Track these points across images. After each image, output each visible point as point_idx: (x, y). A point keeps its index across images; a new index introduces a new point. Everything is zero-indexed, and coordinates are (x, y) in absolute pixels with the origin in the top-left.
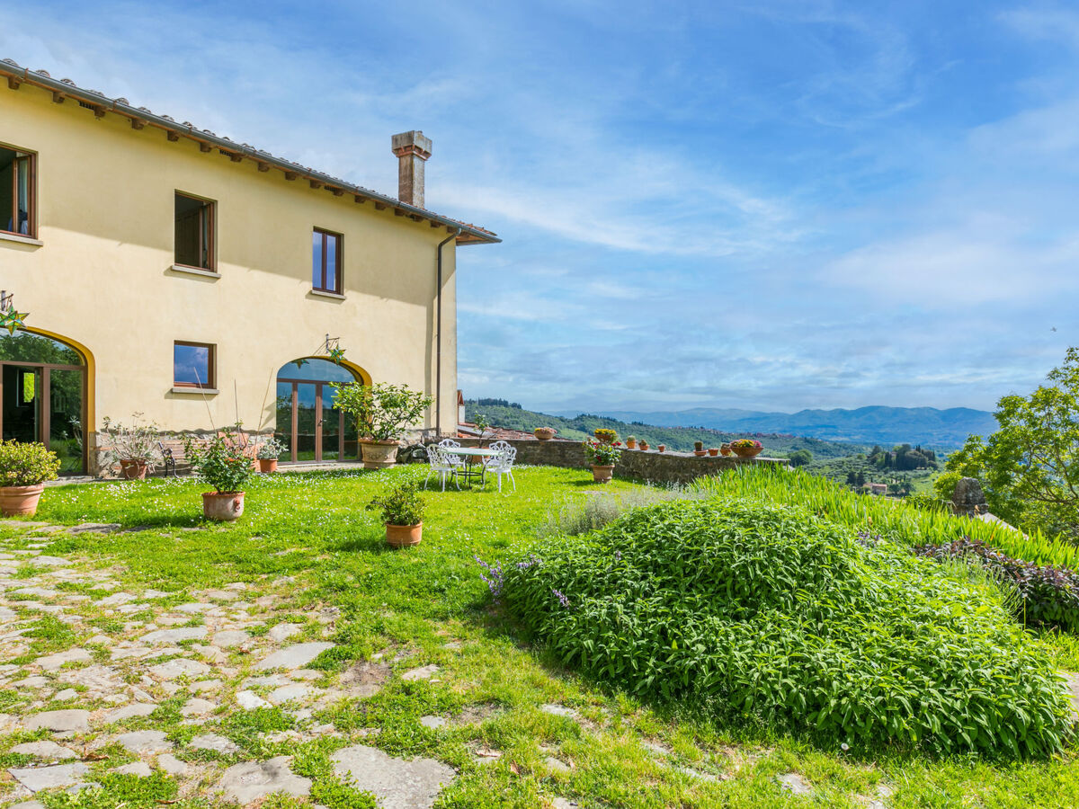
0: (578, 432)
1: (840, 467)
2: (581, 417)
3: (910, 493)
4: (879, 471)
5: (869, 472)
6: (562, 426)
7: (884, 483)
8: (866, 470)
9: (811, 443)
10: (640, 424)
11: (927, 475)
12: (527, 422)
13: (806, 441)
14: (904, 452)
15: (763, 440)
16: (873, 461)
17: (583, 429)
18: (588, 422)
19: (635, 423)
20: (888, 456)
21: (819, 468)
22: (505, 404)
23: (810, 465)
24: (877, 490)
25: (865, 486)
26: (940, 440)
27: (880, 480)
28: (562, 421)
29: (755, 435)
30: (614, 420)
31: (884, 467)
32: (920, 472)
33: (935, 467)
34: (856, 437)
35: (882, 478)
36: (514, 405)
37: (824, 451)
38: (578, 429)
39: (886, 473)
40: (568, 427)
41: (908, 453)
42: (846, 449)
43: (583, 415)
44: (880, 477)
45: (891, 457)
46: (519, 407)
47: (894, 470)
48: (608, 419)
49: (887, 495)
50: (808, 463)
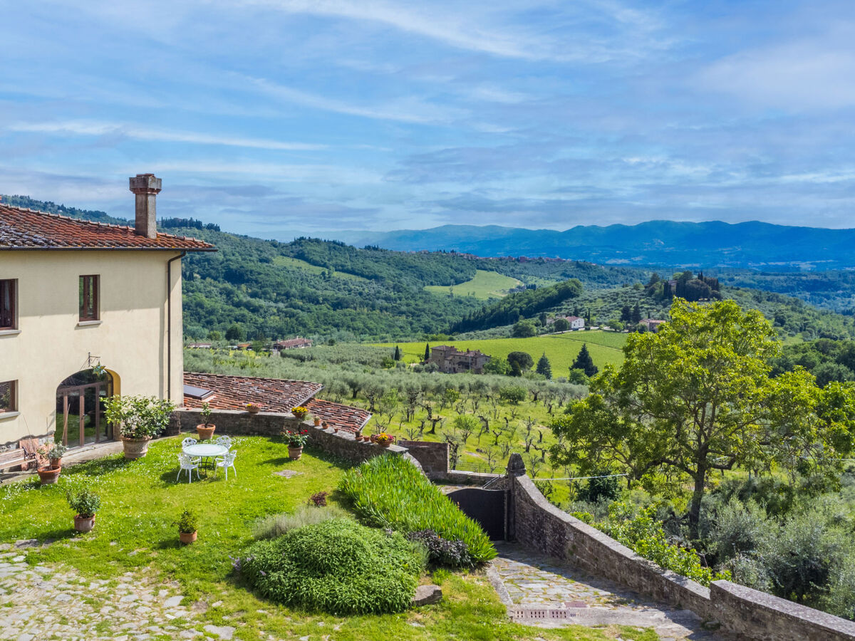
0: (296, 261)
1: (615, 300)
2: (300, 242)
4: (657, 304)
5: (646, 306)
6: (275, 252)
7: (663, 319)
8: (643, 303)
9: (584, 269)
10: (375, 249)
12: (228, 249)
13: (578, 265)
14: (685, 281)
15: (527, 265)
16: (652, 292)
17: (301, 256)
18: (308, 248)
19: (368, 248)
20: (667, 286)
21: (591, 301)
22: (198, 225)
23: (580, 298)
24: (655, 328)
25: (641, 323)
26: (731, 260)
27: (658, 315)
28: (275, 246)
29: (518, 260)
30: (342, 245)
31: (663, 298)
34: (638, 259)
35: (661, 313)
36: (210, 227)
37: (599, 277)
38: (295, 257)
39: (664, 306)
40: (282, 254)
41: (689, 282)
42: (625, 274)
43: (302, 238)
44: (658, 311)
45: (670, 286)
46: (217, 229)
48: (334, 242)
50: (578, 296)
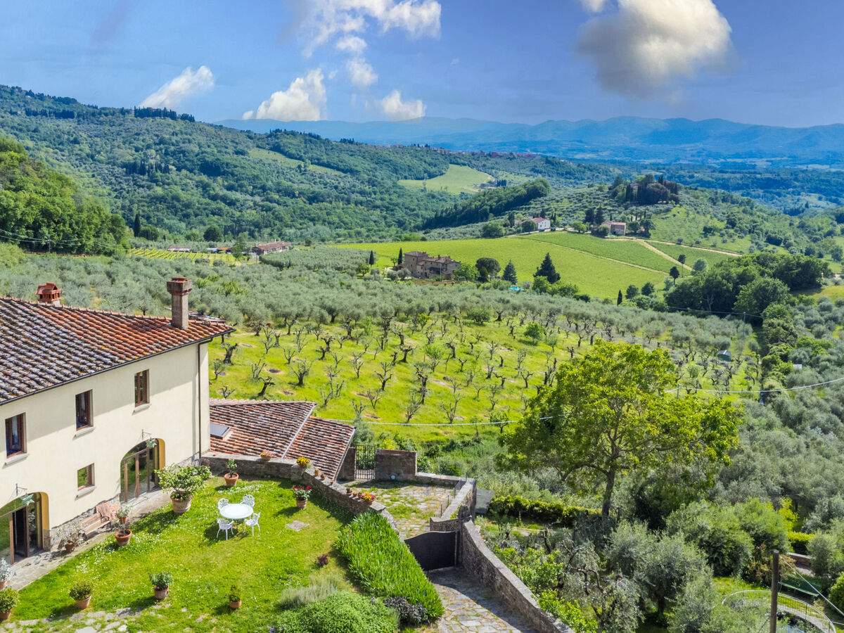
0: (272, 153)
1: (580, 201)
2: (275, 134)
3: (650, 231)
4: (619, 206)
5: (609, 208)
6: (251, 145)
7: (623, 221)
8: (606, 205)
9: (553, 165)
10: (351, 142)
11: (668, 210)
12: (203, 140)
13: (548, 161)
14: (646, 185)
15: (498, 160)
16: (615, 194)
17: (277, 149)
18: (284, 140)
19: (344, 141)
20: (629, 189)
21: (558, 201)
22: (172, 115)
23: (547, 198)
24: (616, 230)
25: (604, 225)
26: (693, 156)
27: (619, 217)
28: (251, 138)
29: (490, 155)
30: (318, 137)
31: (625, 201)
32: (661, 207)
33: (677, 201)
34: (605, 153)
35: (622, 215)
36: (185, 117)
37: (567, 173)
38: (271, 149)
39: (626, 208)
40: (258, 146)
41: (650, 186)
42: (591, 171)
43: (278, 131)
44: (620, 213)
45: (632, 189)
46: (192, 119)
47: (635, 204)
48: (310, 135)
49: (626, 235)
50: (545, 195)
